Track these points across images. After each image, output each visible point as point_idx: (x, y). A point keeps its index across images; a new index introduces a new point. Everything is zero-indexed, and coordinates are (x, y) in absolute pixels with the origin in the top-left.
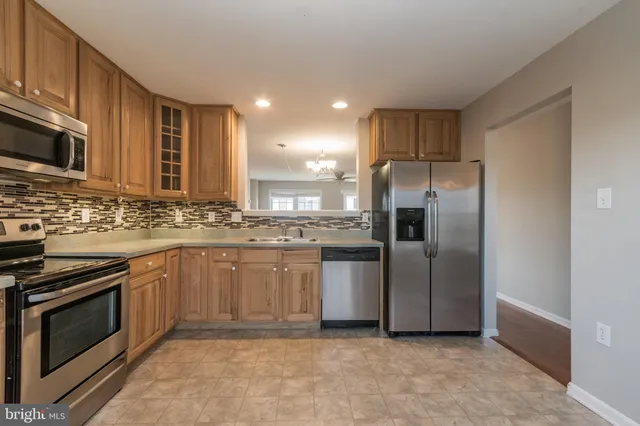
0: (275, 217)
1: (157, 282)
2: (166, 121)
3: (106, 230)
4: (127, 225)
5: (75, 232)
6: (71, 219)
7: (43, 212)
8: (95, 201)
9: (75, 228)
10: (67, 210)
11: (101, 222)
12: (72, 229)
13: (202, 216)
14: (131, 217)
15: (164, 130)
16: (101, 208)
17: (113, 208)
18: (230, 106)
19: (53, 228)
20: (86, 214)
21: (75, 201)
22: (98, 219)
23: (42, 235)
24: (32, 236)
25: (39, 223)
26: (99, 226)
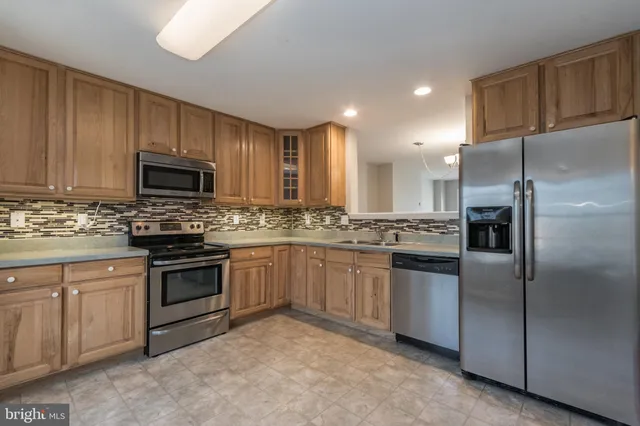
0: (376, 220)
1: (263, 268)
2: (286, 147)
3: (252, 229)
4: (268, 226)
5: (229, 230)
6: (226, 221)
7: (208, 218)
8: (244, 209)
9: (229, 228)
10: (223, 217)
11: (248, 224)
12: (227, 228)
13: (322, 220)
14: (274, 221)
15: (285, 154)
16: (249, 214)
17: (258, 215)
18: (329, 123)
19: (214, 227)
20: (237, 219)
22: (246, 221)
23: (201, 230)
24: (196, 231)
25: (201, 224)
26: (246, 226)
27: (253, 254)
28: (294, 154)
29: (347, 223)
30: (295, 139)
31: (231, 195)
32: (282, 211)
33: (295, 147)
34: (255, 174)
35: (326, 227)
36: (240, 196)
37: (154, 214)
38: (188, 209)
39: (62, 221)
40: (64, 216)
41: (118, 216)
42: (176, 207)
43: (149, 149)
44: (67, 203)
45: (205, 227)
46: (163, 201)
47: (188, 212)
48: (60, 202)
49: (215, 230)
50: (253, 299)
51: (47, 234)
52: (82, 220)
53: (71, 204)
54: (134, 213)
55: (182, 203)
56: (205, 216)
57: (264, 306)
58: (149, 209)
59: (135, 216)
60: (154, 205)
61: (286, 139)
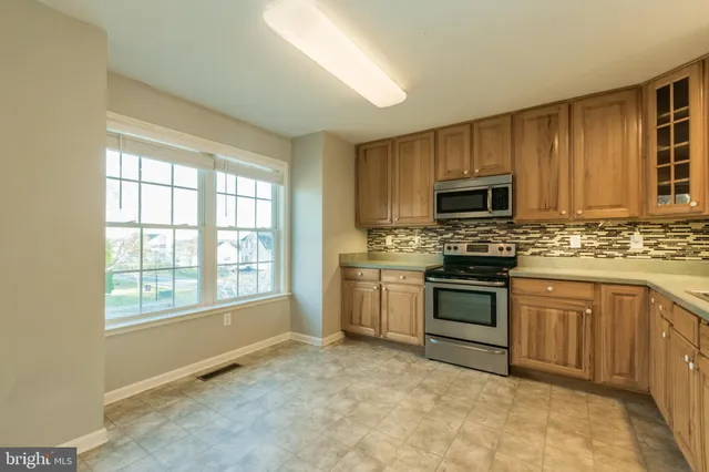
1: (573, 315)
2: (662, 108)
3: (613, 257)
4: (653, 252)
5: (561, 256)
6: (557, 244)
7: (527, 239)
8: (590, 226)
9: (562, 252)
10: (552, 238)
11: (600, 248)
12: (557, 253)
15: (660, 122)
16: (604, 233)
17: (625, 234)
19: (537, 250)
20: (576, 240)
21: (562, 229)
22: (596, 244)
23: (512, 254)
24: (505, 254)
25: (513, 246)
26: (597, 252)
27: (550, 289)
28: (680, 116)
33: (682, 102)
34: (587, 175)
36: (556, 209)
37: (467, 236)
38: (502, 229)
39: (407, 242)
40: (409, 238)
41: (439, 238)
42: (488, 228)
43: (446, 177)
44: (409, 229)
45: (517, 249)
46: (476, 223)
47: (502, 232)
48: (407, 228)
49: (539, 254)
51: (401, 250)
52: (417, 240)
53: (412, 230)
54: (450, 235)
55: (494, 224)
56: (525, 237)
58: (463, 231)
59: (451, 238)
60: (467, 227)
61: (662, 94)
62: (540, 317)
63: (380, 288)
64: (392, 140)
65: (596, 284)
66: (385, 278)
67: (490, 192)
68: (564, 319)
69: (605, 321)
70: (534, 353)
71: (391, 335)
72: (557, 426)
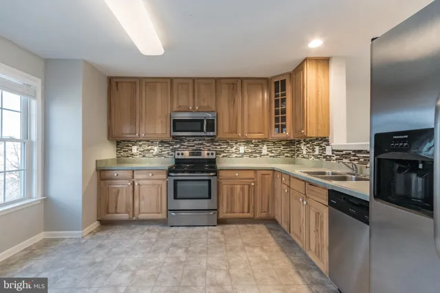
2: (277, 91)
3: (256, 157)
4: (270, 154)
5: (236, 157)
6: (234, 151)
7: (221, 148)
8: (248, 142)
9: (236, 155)
10: (232, 148)
11: (252, 153)
12: (234, 155)
13: (313, 150)
14: (276, 150)
15: (276, 96)
16: (252, 146)
17: (260, 146)
18: (306, 60)
19: (225, 154)
20: (242, 149)
21: (236, 143)
22: (250, 151)
23: (214, 157)
24: (210, 157)
25: (214, 152)
26: (250, 155)
27: (237, 174)
28: (283, 95)
29: (331, 154)
30: (283, 82)
31: (229, 133)
32: (284, 143)
33: (284, 89)
34: (249, 116)
35: (316, 157)
36: (236, 133)
37: (188, 146)
38: (208, 143)
39: (149, 150)
40: (150, 147)
41: (171, 147)
42: (200, 142)
43: (178, 110)
44: (151, 142)
45: (217, 154)
46: (193, 138)
47: (208, 145)
48: (148, 141)
49: (226, 156)
50: (237, 207)
51: (144, 156)
52: (156, 149)
53: (152, 142)
54: (178, 146)
55: (204, 140)
56: (219, 147)
57: (247, 215)
58: (186, 144)
59: (179, 148)
60: (189, 141)
61: (277, 83)
62: (232, 190)
63: (133, 184)
64: (140, 79)
65: (255, 170)
66: (136, 176)
67: (205, 121)
68: (243, 189)
69: (259, 188)
70: (229, 210)
71: (142, 216)
72: (248, 245)
